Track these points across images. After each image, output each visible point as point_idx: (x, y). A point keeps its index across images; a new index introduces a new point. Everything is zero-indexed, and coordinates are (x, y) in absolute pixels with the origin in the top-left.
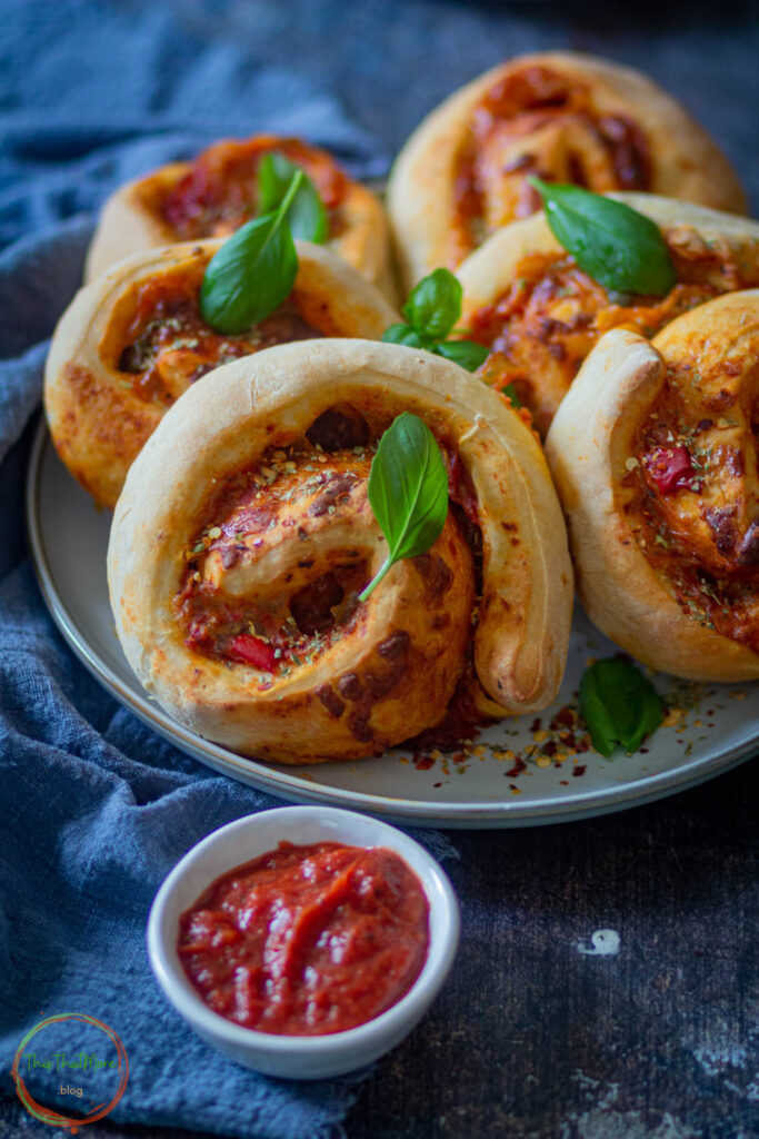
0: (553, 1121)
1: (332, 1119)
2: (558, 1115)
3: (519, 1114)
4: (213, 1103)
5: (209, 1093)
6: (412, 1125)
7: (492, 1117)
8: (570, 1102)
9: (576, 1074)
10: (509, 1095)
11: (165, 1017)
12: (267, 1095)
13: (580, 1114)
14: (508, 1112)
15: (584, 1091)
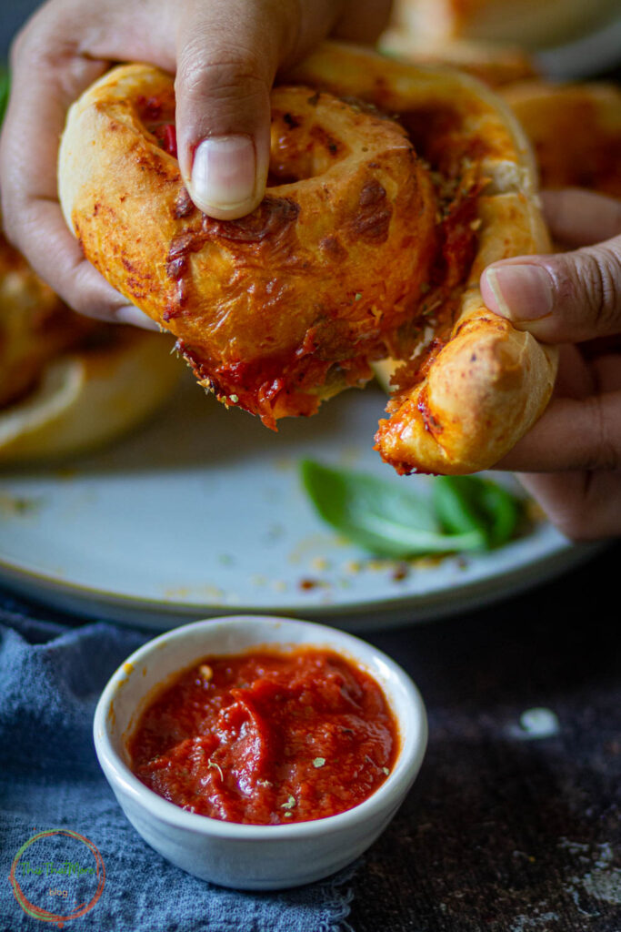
0: (558, 888)
1: (337, 916)
2: (559, 881)
3: (519, 887)
4: (205, 922)
5: (198, 913)
6: (413, 917)
7: (493, 895)
8: (567, 868)
9: (561, 842)
10: (502, 873)
11: (120, 855)
12: (257, 908)
13: (581, 877)
14: (507, 888)
15: (577, 855)
